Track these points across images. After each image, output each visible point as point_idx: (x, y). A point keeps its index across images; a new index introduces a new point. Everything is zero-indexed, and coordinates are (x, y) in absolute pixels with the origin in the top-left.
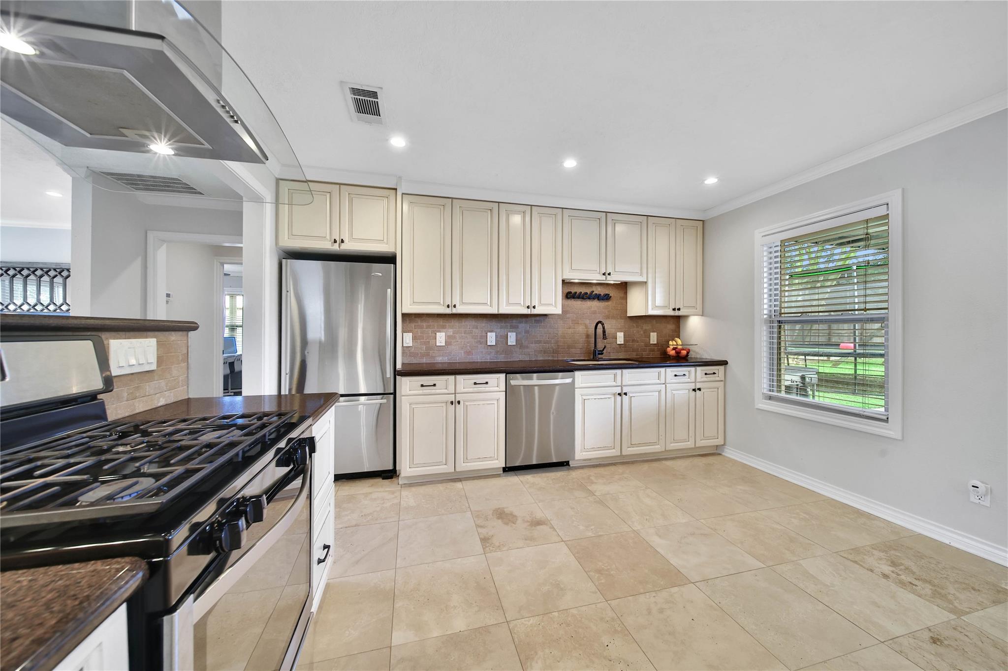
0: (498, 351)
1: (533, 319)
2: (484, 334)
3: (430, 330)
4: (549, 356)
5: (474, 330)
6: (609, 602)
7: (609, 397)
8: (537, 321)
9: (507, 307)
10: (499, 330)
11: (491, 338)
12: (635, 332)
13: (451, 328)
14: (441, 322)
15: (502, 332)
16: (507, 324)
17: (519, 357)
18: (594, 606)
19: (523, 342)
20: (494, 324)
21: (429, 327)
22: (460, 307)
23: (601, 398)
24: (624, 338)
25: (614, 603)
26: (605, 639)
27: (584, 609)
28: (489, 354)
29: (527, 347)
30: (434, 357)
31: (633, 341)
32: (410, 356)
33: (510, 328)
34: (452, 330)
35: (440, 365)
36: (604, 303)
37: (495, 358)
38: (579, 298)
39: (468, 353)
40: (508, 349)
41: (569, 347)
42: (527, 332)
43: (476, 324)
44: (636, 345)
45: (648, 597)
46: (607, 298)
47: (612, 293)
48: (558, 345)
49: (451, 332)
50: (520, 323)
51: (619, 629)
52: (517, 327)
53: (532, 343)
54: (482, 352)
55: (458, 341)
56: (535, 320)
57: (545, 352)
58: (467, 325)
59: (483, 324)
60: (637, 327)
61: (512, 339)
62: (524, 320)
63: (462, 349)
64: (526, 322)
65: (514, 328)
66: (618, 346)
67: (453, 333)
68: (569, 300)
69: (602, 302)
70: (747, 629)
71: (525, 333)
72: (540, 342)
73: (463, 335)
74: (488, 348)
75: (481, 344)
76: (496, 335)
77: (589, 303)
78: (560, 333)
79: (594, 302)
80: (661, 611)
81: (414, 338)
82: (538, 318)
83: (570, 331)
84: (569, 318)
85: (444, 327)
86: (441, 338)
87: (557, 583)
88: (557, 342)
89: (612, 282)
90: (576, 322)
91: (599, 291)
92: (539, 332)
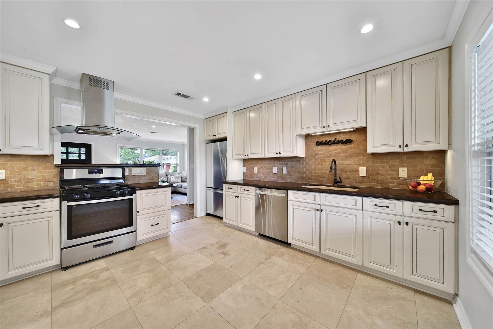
0: (278, 177)
1: (296, 159)
2: (272, 168)
3: (252, 166)
4: (306, 181)
5: (268, 166)
7: (310, 210)
8: (298, 161)
9: (268, 154)
10: (279, 166)
11: (275, 170)
12: (379, 167)
13: (259, 165)
14: (255, 162)
15: (280, 167)
16: (283, 163)
17: (288, 180)
19: (291, 172)
20: (276, 163)
21: (251, 164)
22: (250, 156)
23: (305, 210)
24: (367, 171)
28: (274, 178)
29: (293, 175)
30: (253, 178)
31: (377, 174)
32: (246, 176)
33: (284, 165)
34: (259, 166)
35: (255, 182)
36: (347, 146)
37: (277, 180)
38: (326, 144)
39: (266, 177)
40: (283, 176)
41: (319, 176)
42: (293, 167)
43: (269, 163)
44: (380, 178)
46: (349, 141)
47: (353, 137)
48: (311, 175)
49: (259, 167)
50: (289, 161)
52: (287, 164)
53: (295, 173)
54: (271, 177)
55: (261, 171)
56: (297, 160)
57: (303, 178)
58: (265, 163)
59: (271, 162)
60: (382, 162)
61: (285, 170)
62: (291, 160)
63: (263, 174)
64: (292, 161)
65: (286, 164)
66: (361, 178)
67: (260, 167)
68: (319, 146)
69: (345, 145)
71: (291, 167)
72: (300, 173)
73: (264, 168)
74: (274, 175)
75: (271, 172)
76: (277, 168)
77: (334, 147)
78: (312, 168)
79: (338, 146)
81: (247, 169)
82: (299, 159)
83: (320, 166)
84: (318, 158)
85: (256, 164)
86: (255, 170)
88: (311, 173)
89: (332, 132)
90: (323, 160)
91: (342, 138)
92: (299, 167)
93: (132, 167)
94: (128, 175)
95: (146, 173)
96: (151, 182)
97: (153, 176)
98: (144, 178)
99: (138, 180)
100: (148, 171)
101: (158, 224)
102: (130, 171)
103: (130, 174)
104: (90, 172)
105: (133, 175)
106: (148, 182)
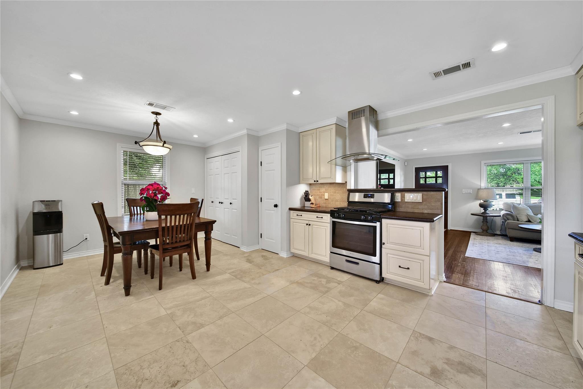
6: (338, 333)
18: (343, 328)
25: (336, 333)
26: (328, 318)
27: (345, 325)
45: (324, 343)
51: (327, 324)
70: (277, 346)
80: (315, 339)
87: (366, 331)
93: (405, 192)
94: (400, 201)
95: (422, 200)
96: (429, 212)
97: (433, 204)
98: (420, 207)
99: (411, 208)
100: (425, 197)
101: (408, 268)
102: (403, 197)
103: (402, 200)
104: (365, 196)
105: (405, 201)
106: (424, 212)
